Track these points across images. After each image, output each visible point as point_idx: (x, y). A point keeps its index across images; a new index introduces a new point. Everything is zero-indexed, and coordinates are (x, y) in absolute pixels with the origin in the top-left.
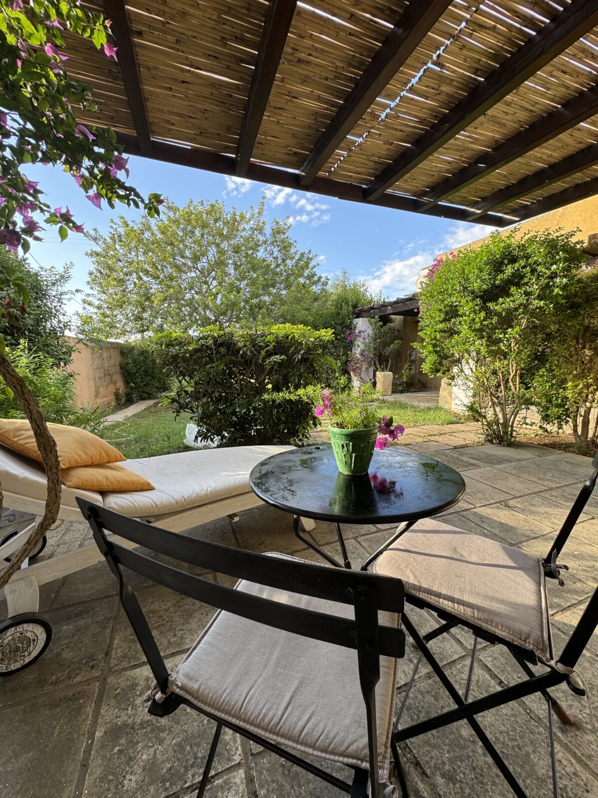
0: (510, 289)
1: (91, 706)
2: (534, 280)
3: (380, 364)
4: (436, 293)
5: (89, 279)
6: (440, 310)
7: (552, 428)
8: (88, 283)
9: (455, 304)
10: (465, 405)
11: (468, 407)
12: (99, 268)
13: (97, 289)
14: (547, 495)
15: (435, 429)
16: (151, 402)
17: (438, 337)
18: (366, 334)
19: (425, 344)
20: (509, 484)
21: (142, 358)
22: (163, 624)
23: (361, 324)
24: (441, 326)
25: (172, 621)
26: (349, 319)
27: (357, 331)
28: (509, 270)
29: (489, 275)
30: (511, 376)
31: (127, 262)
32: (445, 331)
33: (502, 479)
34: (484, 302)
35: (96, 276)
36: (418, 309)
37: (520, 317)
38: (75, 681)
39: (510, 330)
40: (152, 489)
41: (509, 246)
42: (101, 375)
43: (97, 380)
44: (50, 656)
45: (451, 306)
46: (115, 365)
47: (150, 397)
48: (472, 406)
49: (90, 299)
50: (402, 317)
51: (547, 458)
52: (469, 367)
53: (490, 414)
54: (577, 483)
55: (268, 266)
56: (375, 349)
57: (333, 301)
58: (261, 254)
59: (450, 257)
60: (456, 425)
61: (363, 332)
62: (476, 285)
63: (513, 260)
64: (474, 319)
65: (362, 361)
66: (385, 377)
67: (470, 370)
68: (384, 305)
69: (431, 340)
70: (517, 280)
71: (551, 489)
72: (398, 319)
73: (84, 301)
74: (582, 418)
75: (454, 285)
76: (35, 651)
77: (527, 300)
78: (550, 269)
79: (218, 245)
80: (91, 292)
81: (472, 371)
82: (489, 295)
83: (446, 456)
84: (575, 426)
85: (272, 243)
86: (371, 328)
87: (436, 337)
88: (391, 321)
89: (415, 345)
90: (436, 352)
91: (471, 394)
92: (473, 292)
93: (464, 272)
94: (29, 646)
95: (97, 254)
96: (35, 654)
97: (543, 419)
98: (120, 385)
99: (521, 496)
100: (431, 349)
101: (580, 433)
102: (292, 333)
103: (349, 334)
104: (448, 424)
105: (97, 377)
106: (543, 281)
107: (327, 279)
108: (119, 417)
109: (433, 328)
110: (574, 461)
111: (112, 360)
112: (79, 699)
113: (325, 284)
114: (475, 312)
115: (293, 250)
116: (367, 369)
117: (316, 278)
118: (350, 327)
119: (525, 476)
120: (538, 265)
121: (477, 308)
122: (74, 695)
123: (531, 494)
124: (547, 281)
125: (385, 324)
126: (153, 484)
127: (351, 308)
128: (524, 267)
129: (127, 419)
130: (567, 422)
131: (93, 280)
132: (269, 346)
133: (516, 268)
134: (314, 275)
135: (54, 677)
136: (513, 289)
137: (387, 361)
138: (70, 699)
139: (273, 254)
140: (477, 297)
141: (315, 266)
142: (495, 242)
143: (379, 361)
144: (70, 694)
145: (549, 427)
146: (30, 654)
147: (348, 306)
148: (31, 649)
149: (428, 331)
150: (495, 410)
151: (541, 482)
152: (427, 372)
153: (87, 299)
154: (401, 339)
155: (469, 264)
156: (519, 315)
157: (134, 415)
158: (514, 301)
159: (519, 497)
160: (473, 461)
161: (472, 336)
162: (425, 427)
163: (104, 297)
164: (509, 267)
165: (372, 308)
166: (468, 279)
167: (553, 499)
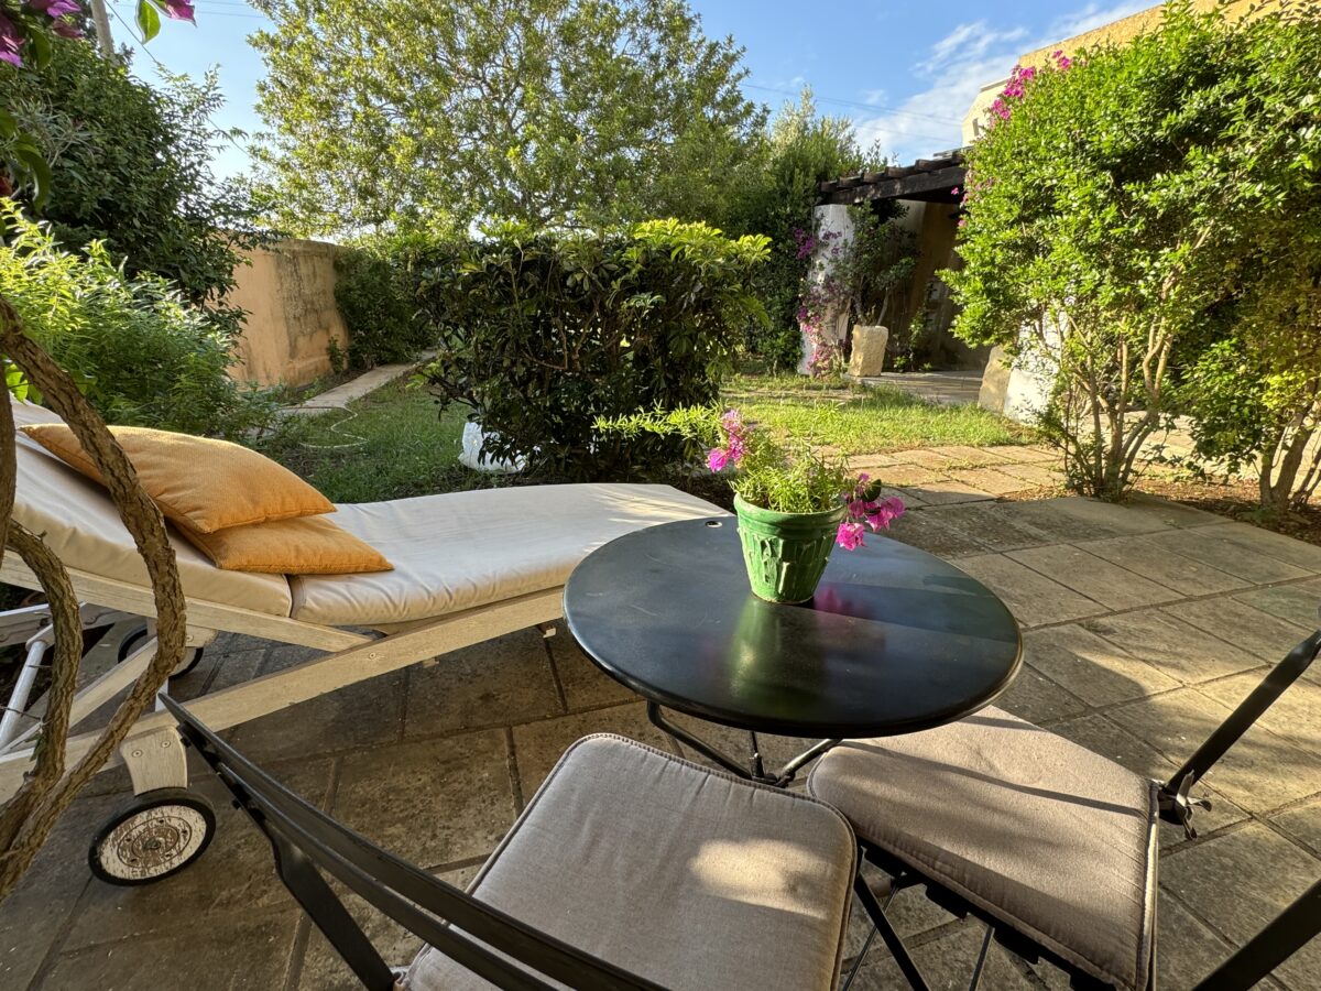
0: (1187, 151)
1: (287, 948)
2: (1249, 133)
3: (865, 309)
4: (1008, 155)
5: (259, 101)
6: (1012, 197)
7: (1215, 467)
8: (258, 107)
9: (1048, 183)
10: (1035, 412)
11: (1040, 415)
12: (278, 75)
13: (278, 122)
14: (1179, 612)
15: (964, 455)
16: (397, 371)
17: (998, 260)
18: (841, 240)
19: (966, 273)
20: (1104, 585)
21: (377, 279)
22: (413, 816)
23: (834, 219)
24: (1008, 234)
25: (430, 811)
26: (807, 205)
27: (821, 234)
28: (1194, 104)
29: (1142, 114)
30: (1149, 356)
31: (336, 61)
32: (1015, 247)
33: (1089, 573)
34: (1118, 183)
35: (272, 95)
36: (961, 187)
37: (1196, 221)
38: (260, 903)
39: (1167, 250)
40: (389, 570)
41: (1204, 41)
42: (299, 311)
43: (292, 321)
44: (217, 855)
45: (1039, 187)
46: (324, 292)
47: (396, 359)
48: (1050, 412)
49: (265, 144)
50: (922, 204)
51: (1191, 531)
52: (1056, 329)
53: (1085, 430)
54: (1247, 590)
55: (636, 77)
56: (857, 276)
57: (775, 162)
58: (622, 45)
59: (1054, 64)
60: (1009, 449)
61: (835, 236)
62: (1107, 138)
63: (1208, 79)
64: (1088, 222)
65: (826, 301)
66: (870, 337)
67: (1058, 336)
68: (886, 177)
69: (983, 265)
70: (1208, 131)
71: (1190, 599)
72: (913, 206)
73: (254, 152)
74: (1285, 452)
75: (1054, 136)
76: (188, 849)
77: (1223, 182)
78: (1296, 105)
79: (527, 24)
80: (265, 129)
81: (1063, 339)
82: (1135, 165)
83: (981, 517)
84: (1267, 468)
85: (647, 22)
86: (852, 227)
87: (993, 259)
88: (898, 212)
89: (946, 275)
90: (990, 292)
91: (1051, 388)
92: (1097, 156)
93: (1083, 103)
94: (178, 840)
95: (273, 43)
96: (189, 852)
97: (1199, 448)
98: (338, 332)
99: (1125, 611)
100: (979, 285)
101: (1274, 482)
102: (680, 244)
103: (805, 240)
104: (992, 445)
105: (291, 316)
106: (1272, 134)
107: (766, 110)
108: (338, 399)
109: (990, 237)
110: (1248, 542)
111: (319, 280)
112: (268, 935)
113: (761, 122)
114: (1093, 202)
115: (693, 37)
116: (835, 318)
117: (741, 107)
118: (807, 225)
119: (1141, 568)
120: (1267, 94)
121: (1101, 195)
122: (259, 927)
123: (1145, 607)
124: (1281, 133)
125: (883, 220)
126: (390, 560)
127: (812, 181)
128: (1231, 98)
129: (353, 404)
130: (1251, 459)
131: (267, 103)
132: (628, 270)
133: (1211, 101)
134: (737, 100)
135: (225, 894)
136: (1194, 153)
137: (879, 302)
138: (252, 934)
139: (648, 47)
140: (1104, 168)
141: (740, 77)
142: (1174, 28)
143: (863, 301)
144: (252, 925)
145: (1208, 466)
146: (180, 853)
147: (807, 175)
148: (182, 846)
149: (978, 243)
150: (1097, 424)
151: (1171, 584)
152: (962, 336)
153: (259, 144)
154: (914, 253)
155: (1099, 85)
156: (1196, 215)
157: (366, 397)
158: (1191, 183)
159: (1120, 612)
160: (1034, 531)
161: (1077, 262)
162: (941, 449)
163: (292, 141)
164: (1196, 95)
165: (859, 182)
166: (1091, 123)
167: (1192, 619)
